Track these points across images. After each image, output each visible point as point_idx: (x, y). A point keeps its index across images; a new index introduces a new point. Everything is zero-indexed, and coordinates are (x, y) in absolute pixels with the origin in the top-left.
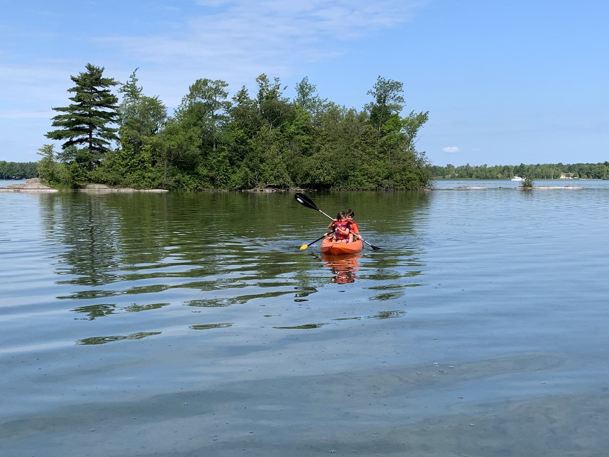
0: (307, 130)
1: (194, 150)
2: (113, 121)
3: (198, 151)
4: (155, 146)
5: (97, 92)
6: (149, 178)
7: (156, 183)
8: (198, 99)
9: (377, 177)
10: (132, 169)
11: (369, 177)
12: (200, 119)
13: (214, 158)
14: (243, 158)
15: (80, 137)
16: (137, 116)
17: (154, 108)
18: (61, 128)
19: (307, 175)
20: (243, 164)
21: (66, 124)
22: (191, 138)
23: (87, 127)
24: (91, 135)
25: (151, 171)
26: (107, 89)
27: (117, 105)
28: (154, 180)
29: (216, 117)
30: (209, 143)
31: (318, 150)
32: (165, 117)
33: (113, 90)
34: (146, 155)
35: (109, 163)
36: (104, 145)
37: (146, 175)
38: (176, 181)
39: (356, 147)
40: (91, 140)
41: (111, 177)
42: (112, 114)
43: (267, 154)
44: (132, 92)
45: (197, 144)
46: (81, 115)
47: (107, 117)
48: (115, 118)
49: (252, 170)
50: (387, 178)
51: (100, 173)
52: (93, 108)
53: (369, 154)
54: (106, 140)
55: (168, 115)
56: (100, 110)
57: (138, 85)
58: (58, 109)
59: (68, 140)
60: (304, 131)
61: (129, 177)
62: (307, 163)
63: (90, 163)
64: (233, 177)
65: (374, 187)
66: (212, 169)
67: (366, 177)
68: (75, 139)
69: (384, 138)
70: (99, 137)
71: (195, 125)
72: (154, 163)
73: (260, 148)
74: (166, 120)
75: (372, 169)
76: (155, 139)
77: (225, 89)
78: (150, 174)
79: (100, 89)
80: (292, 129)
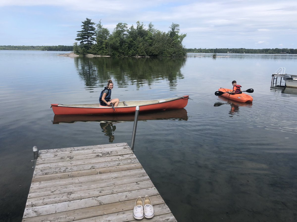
0: (151, 38)
1: (118, 44)
2: (94, 35)
3: (119, 45)
4: (107, 43)
5: (90, 26)
6: (105, 52)
7: (107, 54)
8: (119, 29)
9: (171, 53)
10: (100, 49)
11: (169, 53)
12: (120, 35)
13: (124, 47)
14: (132, 47)
15: (85, 40)
16: (101, 34)
17: (106, 31)
18: (79, 37)
19: (151, 52)
20: (132, 48)
21: (80, 36)
22: (117, 41)
23: (87, 37)
24: (88, 39)
25: (105, 50)
26: (92, 25)
27: (95, 30)
28: (106, 53)
29: (124, 34)
30: (122, 42)
31: (154, 45)
32: (109, 34)
33: (94, 26)
34: (104, 46)
35: (93, 48)
36: (92, 42)
37: (104, 51)
38: (113, 54)
39: (165, 44)
40: (88, 41)
41: (94, 52)
42: (94, 33)
43: (139, 46)
44: (100, 27)
45: (118, 42)
46: (85, 33)
47: (93, 34)
48: (95, 34)
49: (135, 50)
50: (174, 53)
51: (91, 51)
52: (88, 31)
53: (169, 46)
54: (92, 41)
55: (110, 34)
56: (91, 32)
57: (101, 25)
58: (78, 32)
59: (81, 41)
60: (150, 39)
61: (99, 52)
62: (151, 48)
63: (88, 48)
64: (129, 53)
65: (170, 56)
66: (123, 50)
67: (168, 53)
68: (83, 40)
69: (174, 41)
70: (90, 40)
71: (118, 37)
72: (106, 48)
73: (137, 44)
74: (109, 35)
75: (169, 51)
76: (106, 41)
77: (127, 26)
78: (105, 51)
79: (90, 25)
80: (147, 38)
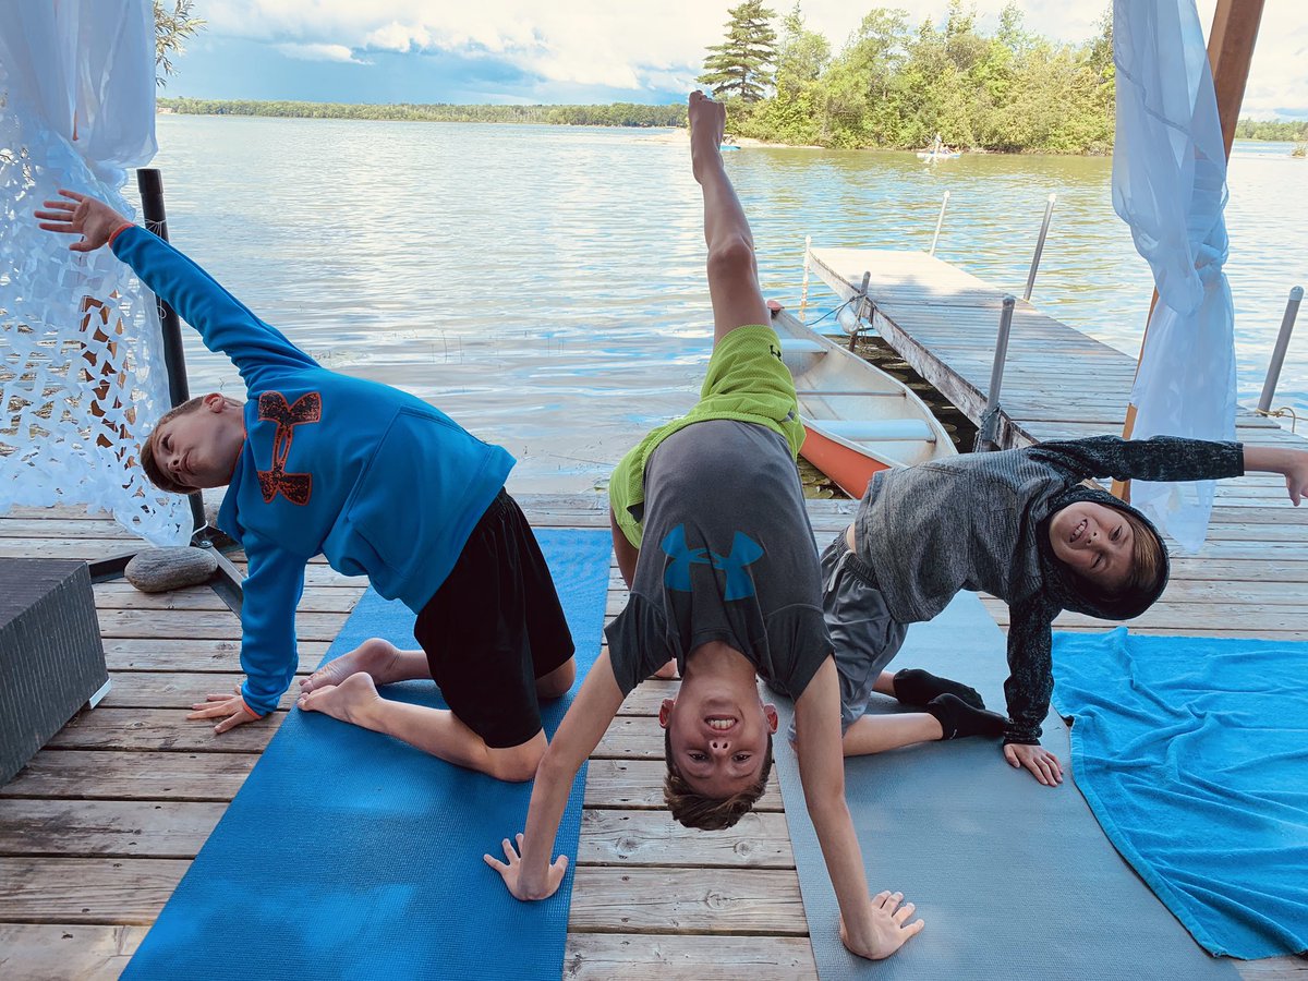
0: (1003, 74)
1: (860, 99)
2: (770, 62)
3: (864, 101)
4: (814, 93)
5: (755, 26)
6: (805, 132)
7: (811, 139)
8: (871, 34)
9: (1086, 138)
10: (786, 122)
11: (1074, 138)
12: (871, 60)
13: (883, 109)
14: (917, 109)
15: (732, 81)
16: (797, 57)
17: (817, 47)
18: (713, 71)
19: (995, 133)
20: (916, 117)
21: (720, 67)
22: (857, 84)
23: (740, 69)
24: (744, 79)
25: (808, 124)
26: (765, 22)
27: (774, 42)
28: (810, 134)
29: (890, 58)
30: (877, 92)
31: (1014, 101)
32: (828, 56)
33: (774, 25)
34: (803, 105)
35: (762, 113)
36: (757, 92)
37: (802, 128)
38: (835, 137)
39: (1064, 97)
40: (744, 86)
41: (763, 130)
42: (769, 54)
43: (946, 106)
44: (794, 25)
45: (863, 92)
46: (736, 55)
47: (764, 56)
48: (772, 58)
49: (927, 125)
50: (1098, 139)
51: (752, 125)
52: (749, 47)
53: (1080, 107)
54: (761, 86)
55: (833, 55)
56: (756, 47)
57: (801, 17)
58: (710, 48)
59: (719, 85)
60: (1000, 75)
61: (784, 131)
62: (997, 117)
63: (741, 114)
64: (903, 133)
65: (1079, 150)
66: (879, 122)
67: (1071, 137)
68: (726, 84)
69: (1105, 85)
70: (753, 82)
71: (864, 67)
72: (811, 114)
73: (939, 97)
74: (830, 60)
75: (1081, 128)
76: (815, 85)
77: (905, 21)
78: (806, 128)
79: (757, 22)
80: (985, 72)
